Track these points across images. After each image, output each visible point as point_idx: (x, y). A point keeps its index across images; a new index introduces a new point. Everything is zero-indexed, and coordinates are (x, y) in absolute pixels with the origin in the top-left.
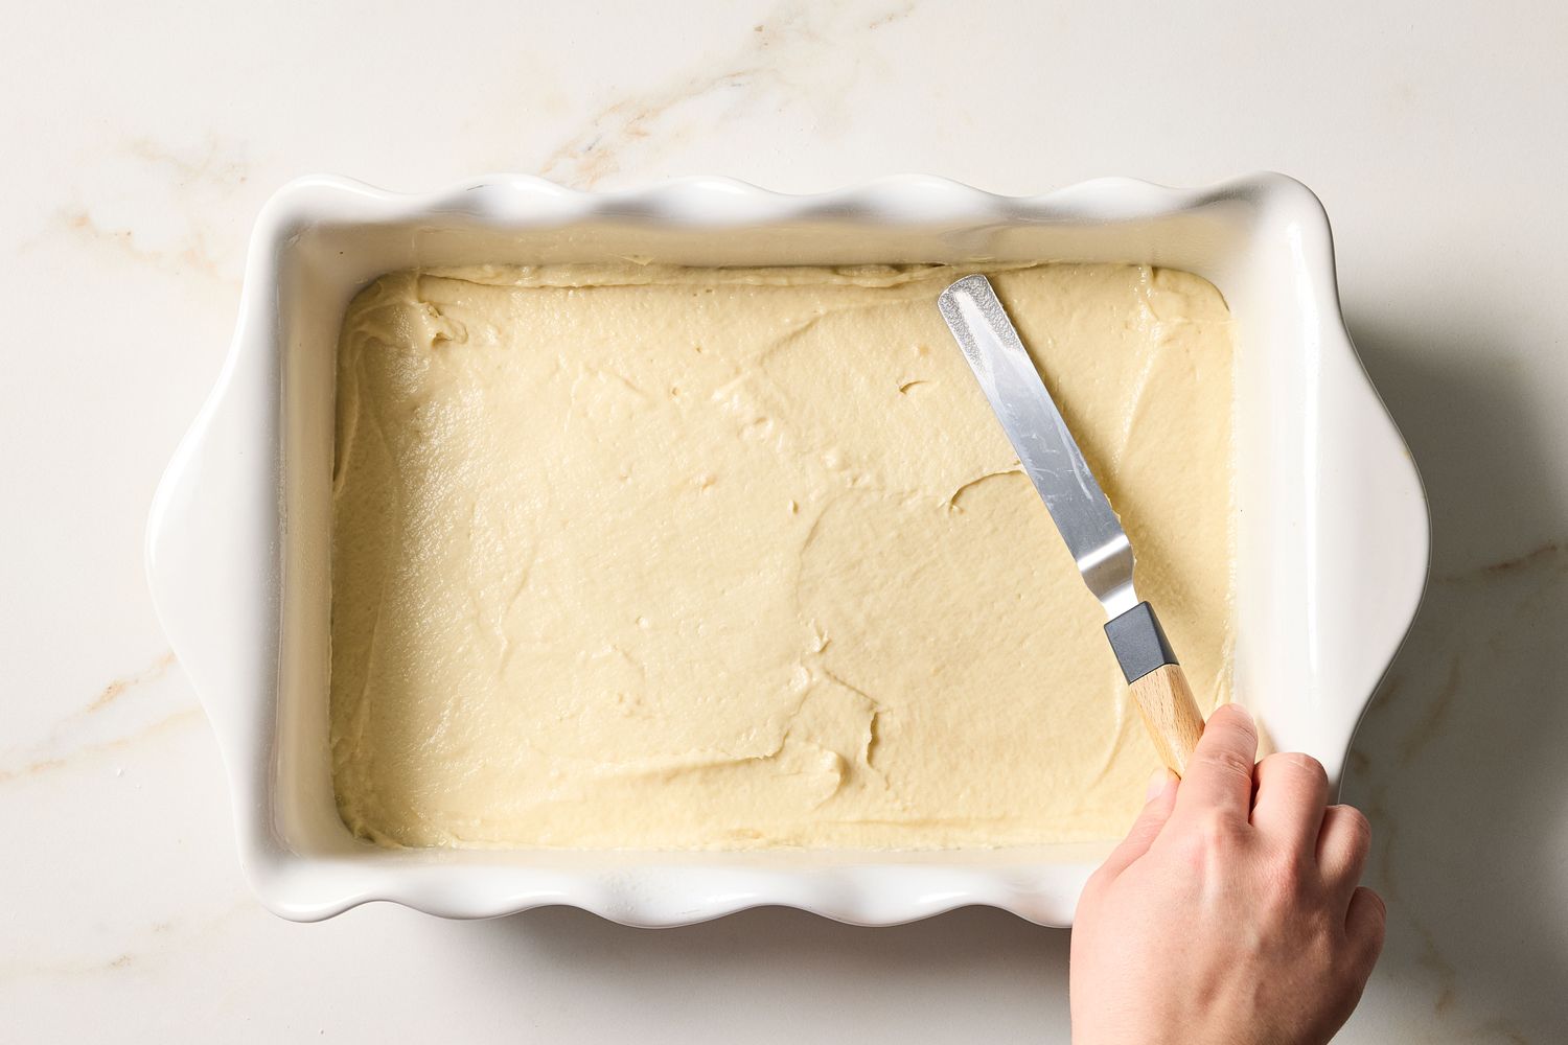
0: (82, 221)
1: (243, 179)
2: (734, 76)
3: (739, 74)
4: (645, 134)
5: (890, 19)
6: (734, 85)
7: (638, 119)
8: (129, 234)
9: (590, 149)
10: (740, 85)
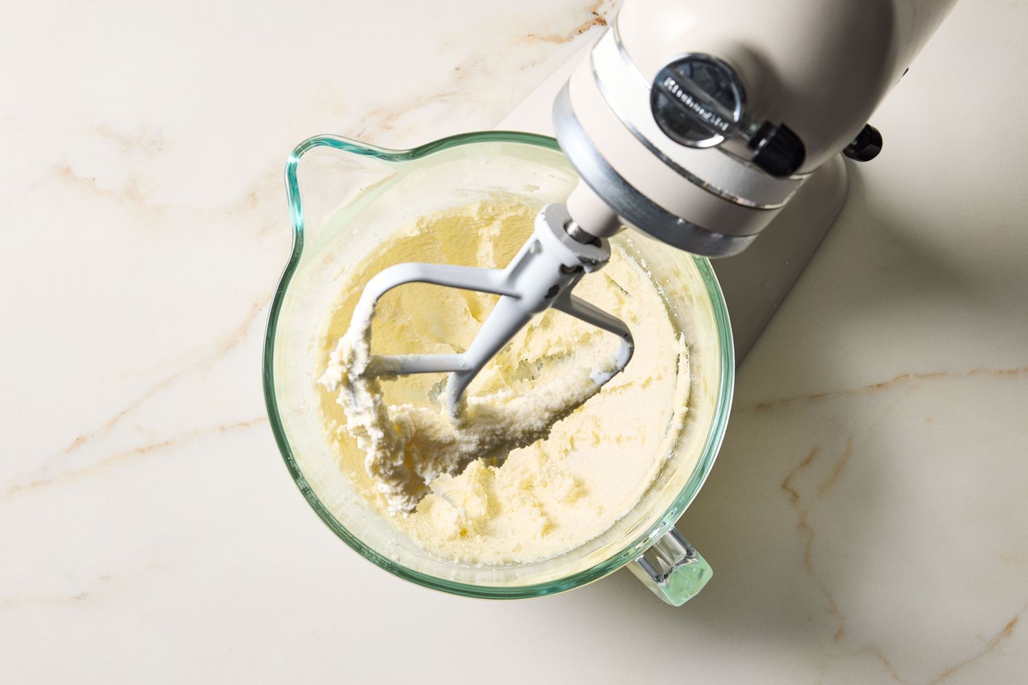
0: (68, 171)
1: (160, 149)
2: (442, 95)
3: (445, 95)
4: (391, 128)
5: (533, 65)
6: (442, 101)
7: (387, 119)
8: (94, 179)
9: (359, 136)
10: (446, 101)
